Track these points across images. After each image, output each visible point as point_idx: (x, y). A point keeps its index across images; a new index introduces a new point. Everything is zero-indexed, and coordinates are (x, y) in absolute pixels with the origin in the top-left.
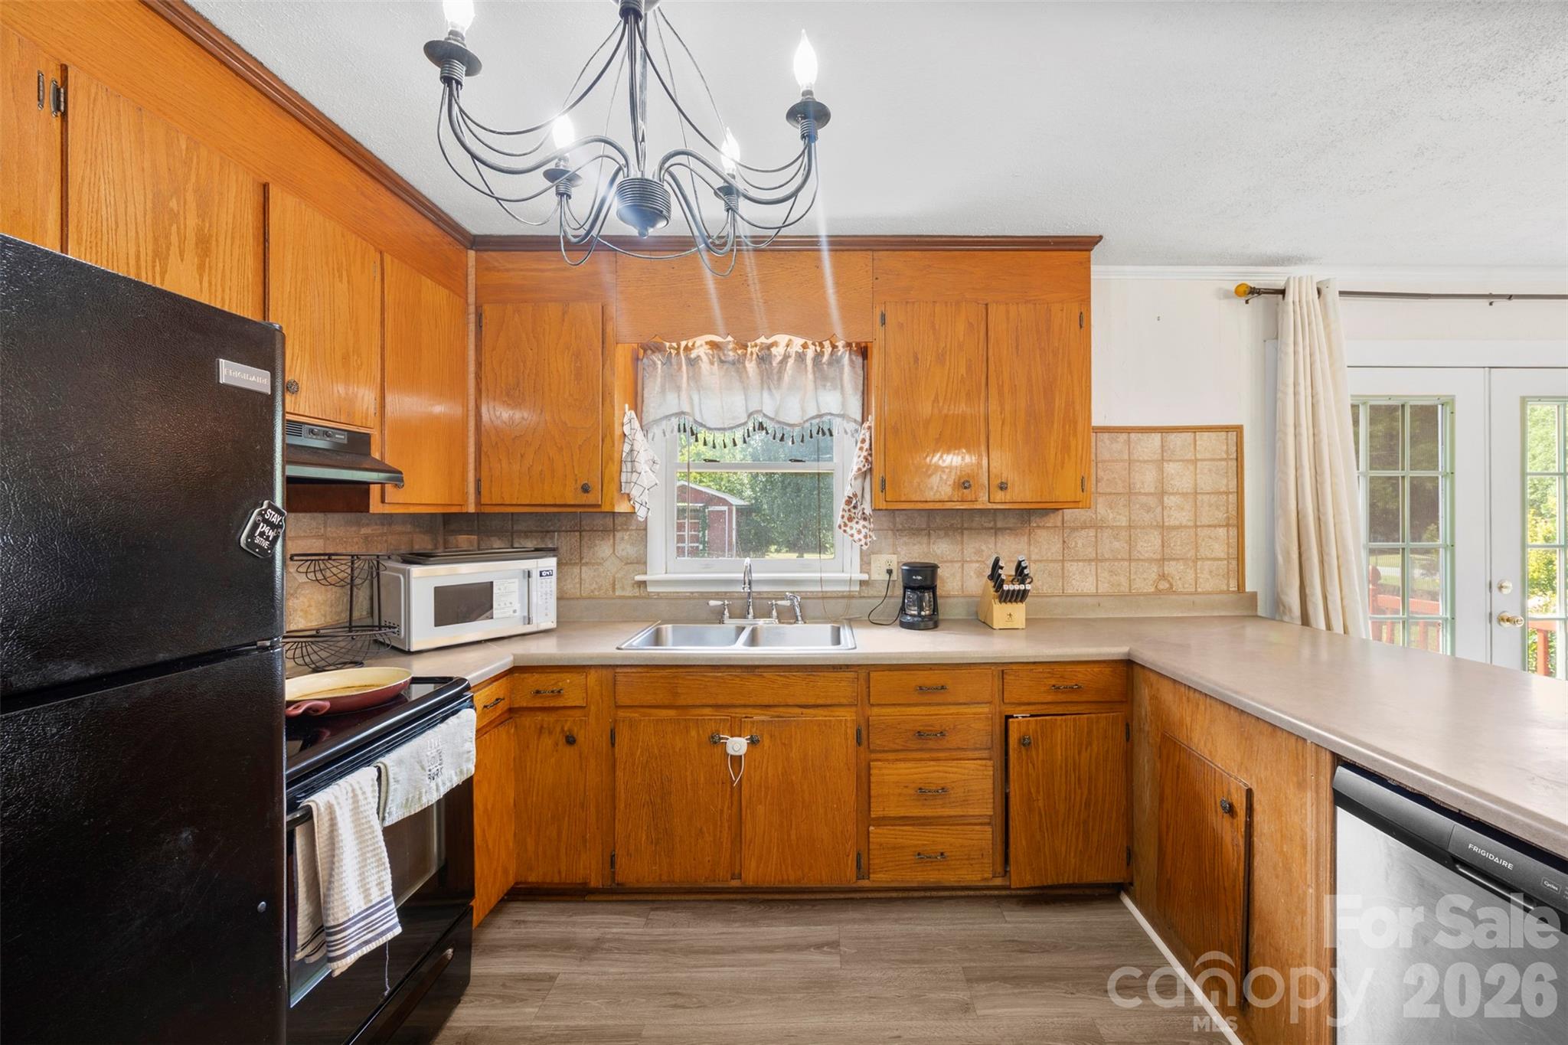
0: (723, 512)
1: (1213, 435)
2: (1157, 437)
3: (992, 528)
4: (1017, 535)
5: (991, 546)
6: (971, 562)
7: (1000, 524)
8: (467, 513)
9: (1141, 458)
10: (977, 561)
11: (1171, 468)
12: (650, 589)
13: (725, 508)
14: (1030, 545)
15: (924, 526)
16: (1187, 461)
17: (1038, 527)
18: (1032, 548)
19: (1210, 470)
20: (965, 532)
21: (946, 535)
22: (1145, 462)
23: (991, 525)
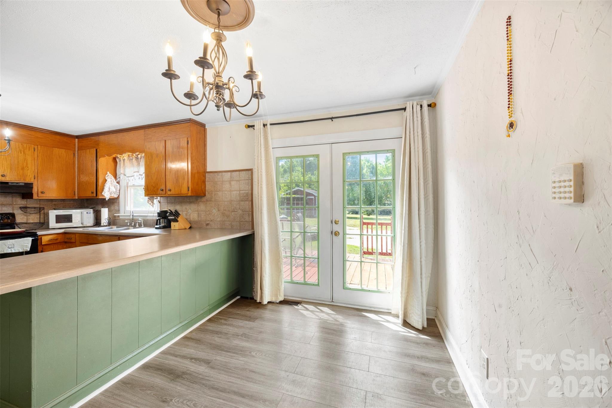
0: (312, 199)
1: (244, 172)
2: (229, 173)
3: (189, 202)
4: (195, 204)
5: (189, 207)
6: (184, 211)
7: (191, 201)
8: (75, 199)
9: (225, 180)
10: (186, 211)
11: (233, 183)
12: (120, 218)
13: (313, 197)
14: (198, 206)
15: (174, 202)
16: (237, 180)
17: (200, 201)
18: (199, 207)
19: (244, 183)
20: (183, 203)
21: (179, 204)
22: (226, 181)
23: (189, 201)
